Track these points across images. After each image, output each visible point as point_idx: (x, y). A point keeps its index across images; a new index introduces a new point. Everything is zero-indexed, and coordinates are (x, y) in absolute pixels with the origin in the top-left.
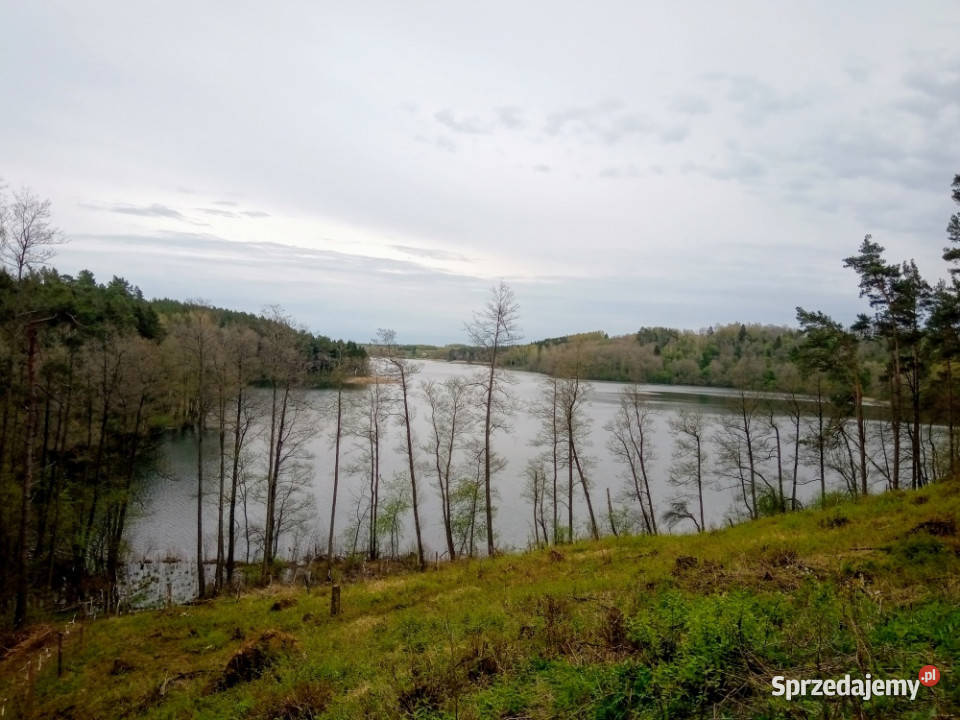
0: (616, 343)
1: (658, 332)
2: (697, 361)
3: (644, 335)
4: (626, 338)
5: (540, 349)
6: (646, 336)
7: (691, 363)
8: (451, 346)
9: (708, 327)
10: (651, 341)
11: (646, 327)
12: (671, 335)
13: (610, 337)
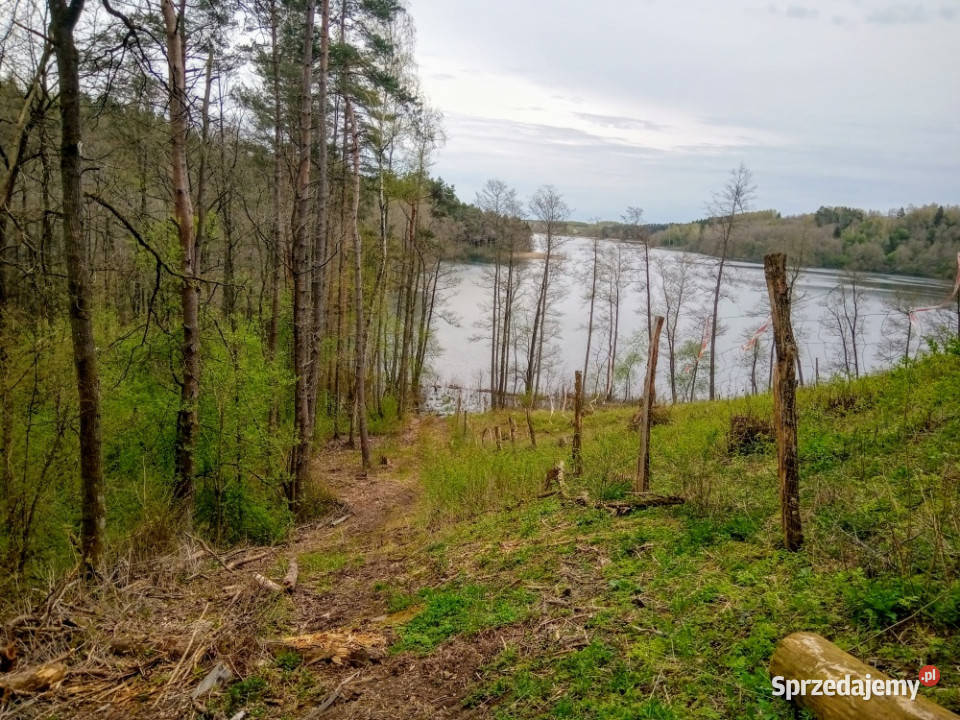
0: (790, 223)
1: (840, 212)
2: (883, 245)
3: (825, 215)
4: (803, 218)
5: (703, 227)
6: (824, 216)
7: (875, 247)
8: (603, 223)
9: (900, 208)
10: (830, 222)
11: (826, 206)
12: (857, 215)
13: (783, 216)
